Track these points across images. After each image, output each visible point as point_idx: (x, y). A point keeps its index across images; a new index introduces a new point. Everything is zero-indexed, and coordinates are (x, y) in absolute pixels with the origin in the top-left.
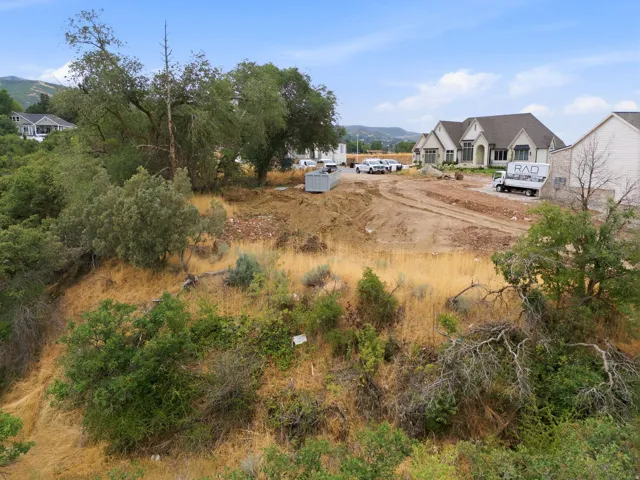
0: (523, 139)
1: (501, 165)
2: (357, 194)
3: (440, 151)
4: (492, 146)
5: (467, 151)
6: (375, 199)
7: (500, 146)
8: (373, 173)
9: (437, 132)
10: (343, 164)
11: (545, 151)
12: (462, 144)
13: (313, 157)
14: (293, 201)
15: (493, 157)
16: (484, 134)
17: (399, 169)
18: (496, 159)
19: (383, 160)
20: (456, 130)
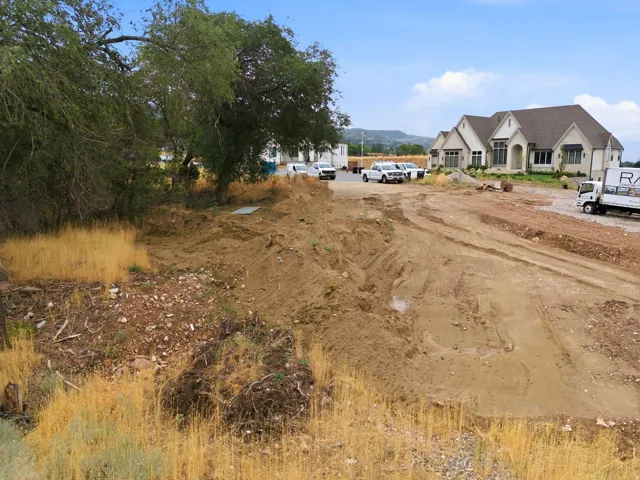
0: (574, 137)
1: (544, 170)
2: (370, 222)
3: (465, 152)
4: (532, 146)
5: (498, 153)
6: (399, 229)
7: (542, 146)
8: (388, 182)
9: (460, 129)
10: (344, 168)
11: (601, 152)
12: (492, 144)
13: (307, 160)
14: (257, 239)
15: (532, 160)
16: (522, 130)
17: (420, 175)
18: (536, 162)
19: (399, 164)
20: (483, 126)
